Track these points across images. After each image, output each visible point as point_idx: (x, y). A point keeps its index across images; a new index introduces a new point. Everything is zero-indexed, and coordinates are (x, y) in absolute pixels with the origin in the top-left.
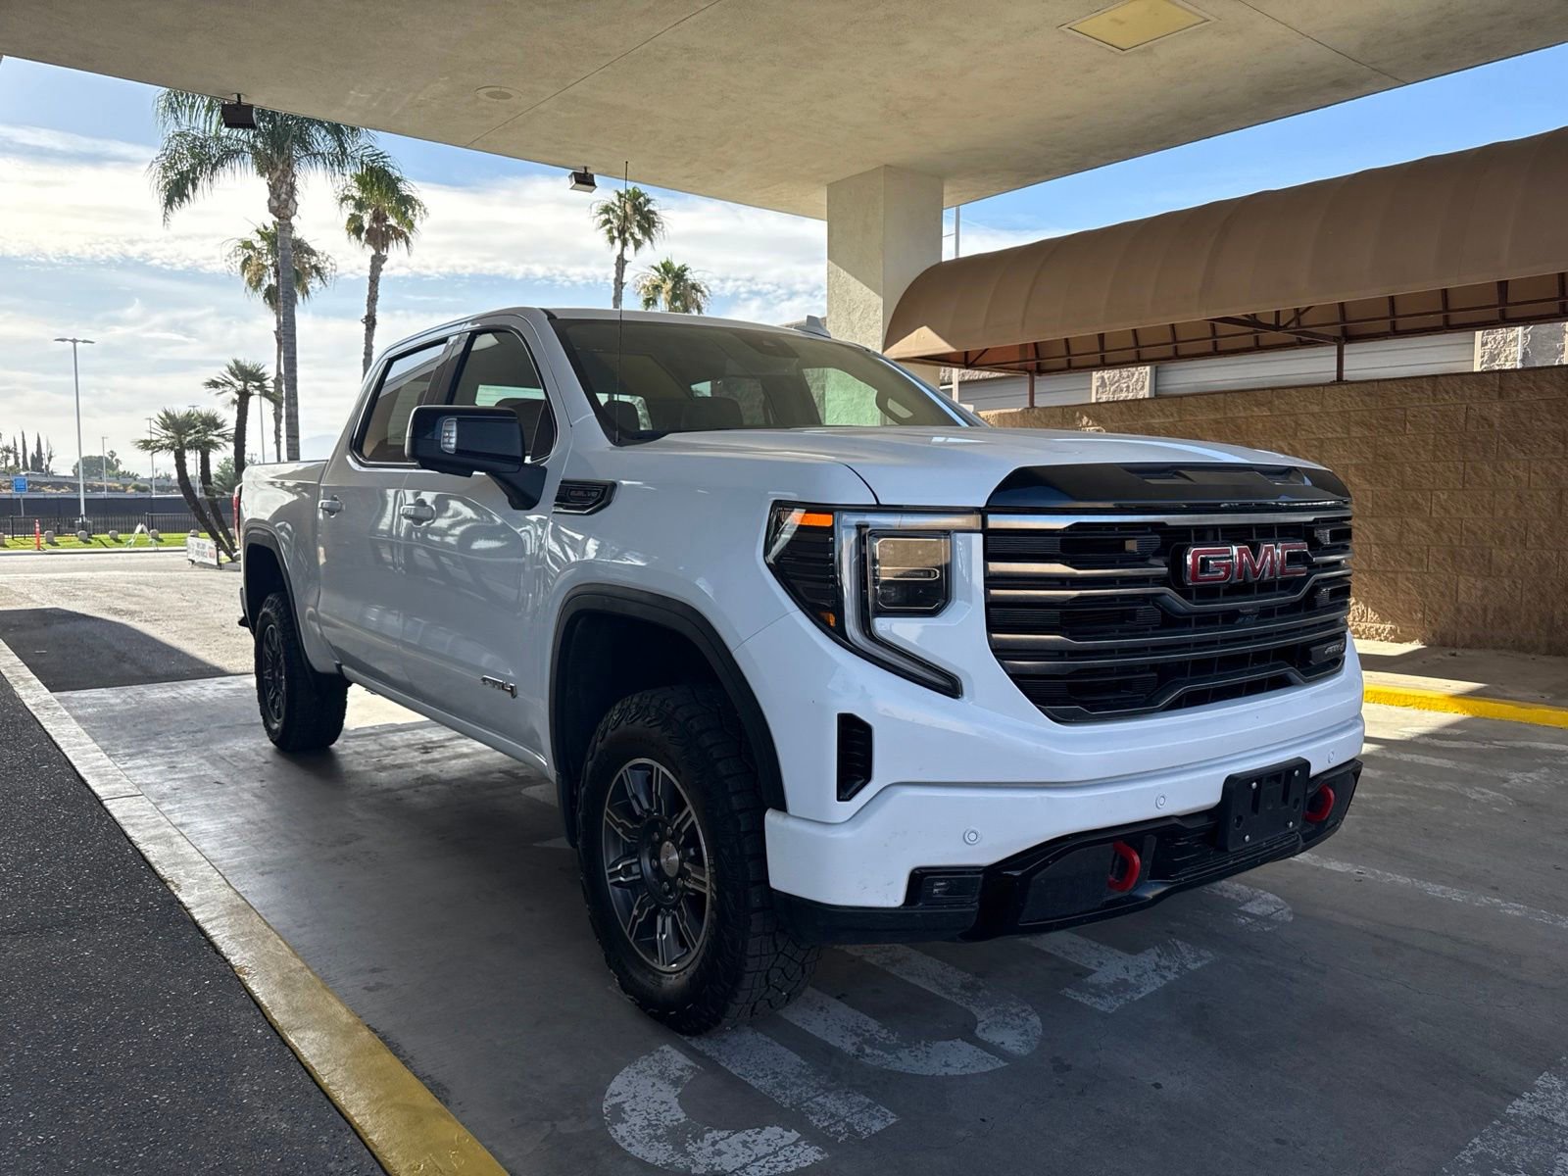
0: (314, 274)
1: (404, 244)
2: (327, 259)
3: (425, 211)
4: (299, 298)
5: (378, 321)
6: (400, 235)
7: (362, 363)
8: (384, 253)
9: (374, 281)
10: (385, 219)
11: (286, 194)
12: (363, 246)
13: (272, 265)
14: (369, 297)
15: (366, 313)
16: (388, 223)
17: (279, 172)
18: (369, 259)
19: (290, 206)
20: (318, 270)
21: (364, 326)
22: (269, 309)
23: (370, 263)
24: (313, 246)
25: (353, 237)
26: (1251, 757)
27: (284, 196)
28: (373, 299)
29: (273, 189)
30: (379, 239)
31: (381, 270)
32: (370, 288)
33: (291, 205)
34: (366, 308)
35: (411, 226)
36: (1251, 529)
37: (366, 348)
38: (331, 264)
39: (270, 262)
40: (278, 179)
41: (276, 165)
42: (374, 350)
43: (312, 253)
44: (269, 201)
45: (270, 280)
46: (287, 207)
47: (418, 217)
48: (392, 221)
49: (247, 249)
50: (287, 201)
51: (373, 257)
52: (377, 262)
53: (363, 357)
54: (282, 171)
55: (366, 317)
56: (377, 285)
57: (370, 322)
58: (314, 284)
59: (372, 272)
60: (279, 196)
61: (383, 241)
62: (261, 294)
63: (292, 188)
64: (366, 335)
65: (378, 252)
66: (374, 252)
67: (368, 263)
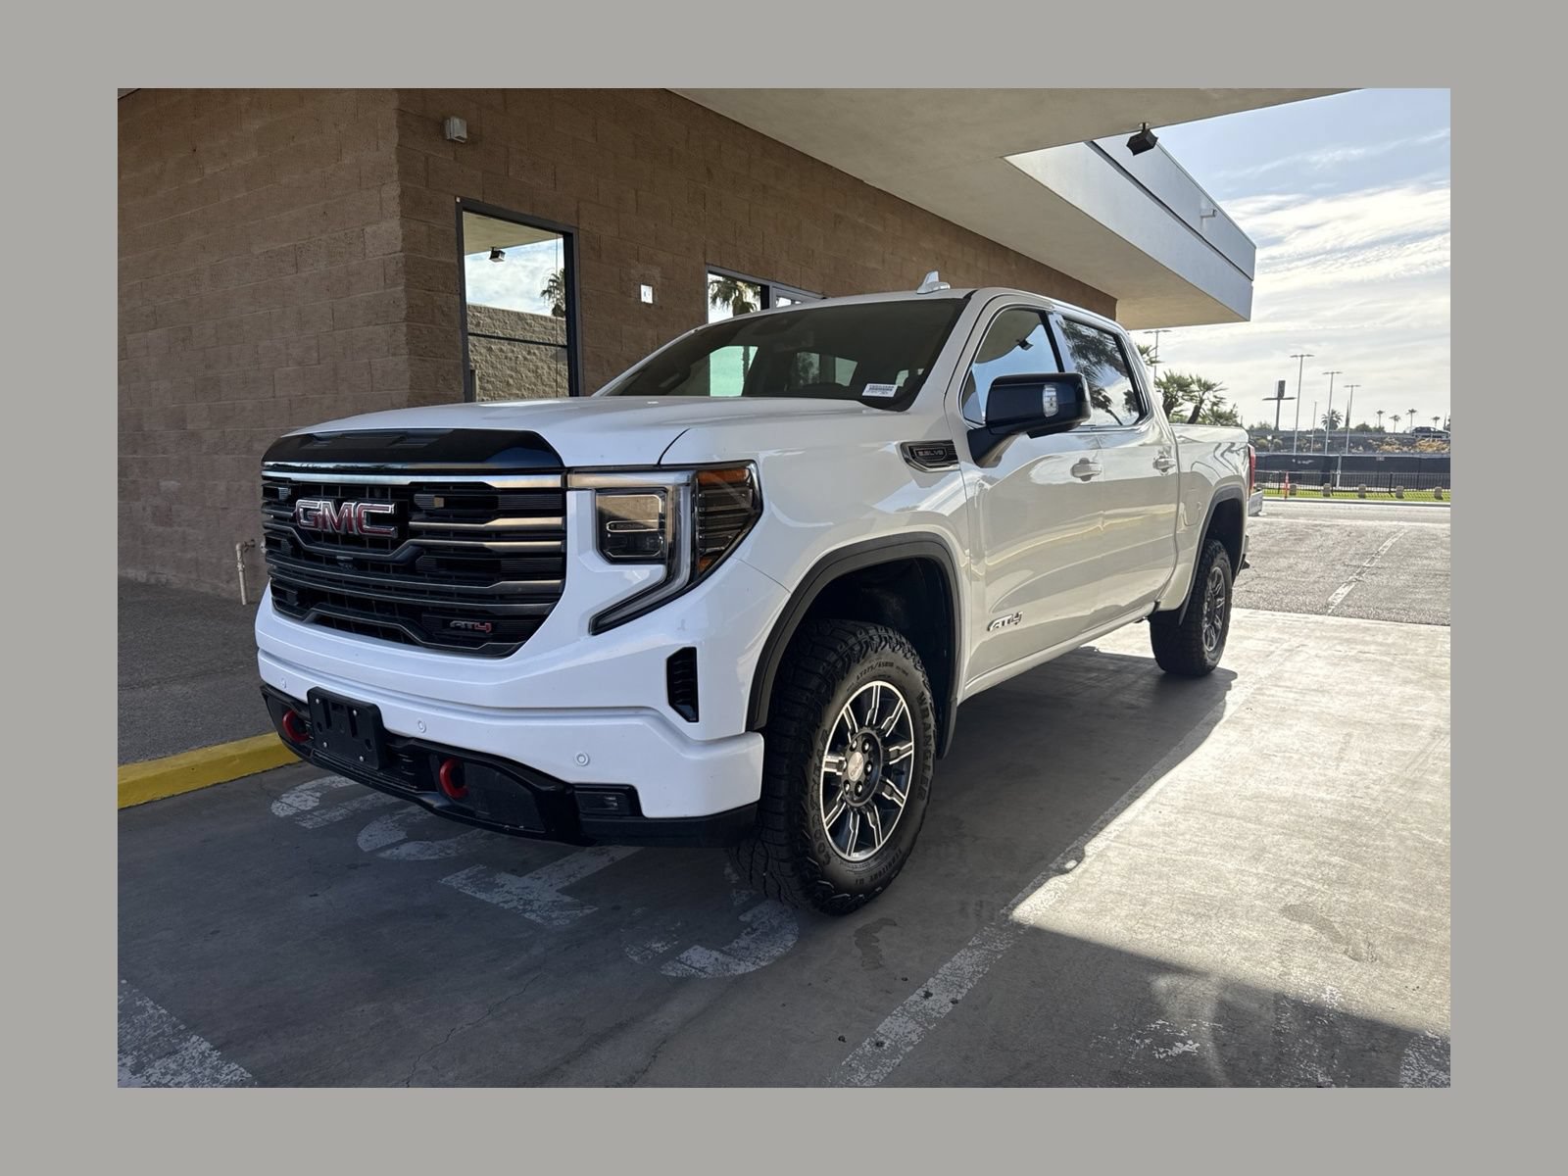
26: (346, 685)
36: (365, 489)
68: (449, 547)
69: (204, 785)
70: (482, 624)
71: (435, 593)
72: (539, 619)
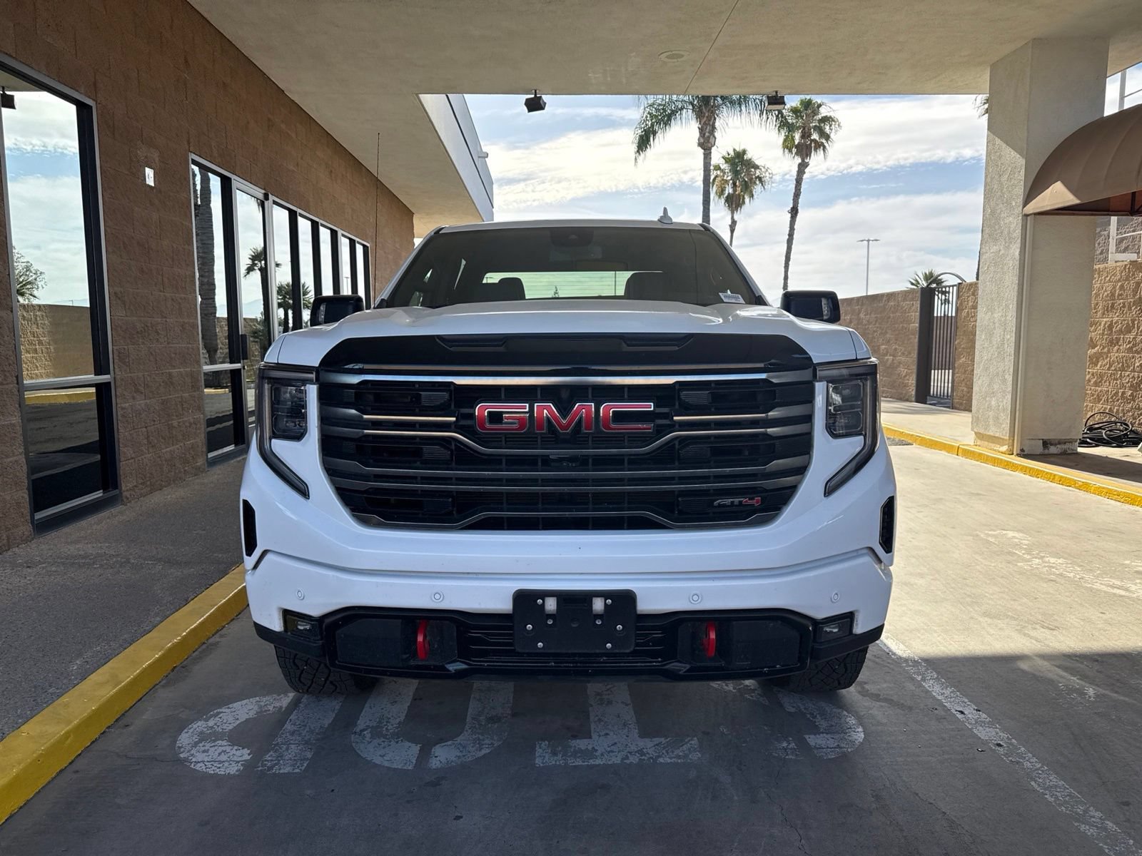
0: (758, 182)
1: (822, 152)
2: (767, 170)
3: (839, 125)
4: (747, 200)
5: (799, 211)
6: (819, 145)
7: (786, 242)
8: (806, 161)
9: (799, 181)
10: (810, 135)
11: (709, 133)
12: (794, 157)
13: (731, 179)
14: (794, 194)
15: (791, 206)
16: (812, 138)
17: (705, 119)
18: (797, 166)
19: (710, 140)
20: (760, 179)
21: (790, 215)
22: (727, 209)
23: (797, 169)
24: (757, 162)
25: (787, 151)
27: (707, 134)
28: (797, 195)
29: (701, 130)
30: (804, 151)
31: (805, 173)
32: (796, 187)
33: (712, 140)
34: (792, 202)
35: (828, 137)
37: (790, 231)
38: (769, 174)
39: (729, 178)
40: (705, 123)
41: (705, 113)
42: (795, 232)
43: (757, 167)
44: (699, 140)
45: (729, 190)
46: (708, 142)
47: (833, 131)
48: (815, 136)
49: (717, 170)
50: (709, 137)
51: (800, 165)
52: (802, 167)
53: (787, 237)
54: (707, 117)
55: (792, 208)
56: (801, 184)
57: (794, 212)
58: (757, 189)
59: (798, 175)
60: (704, 134)
61: (806, 151)
62: (723, 200)
63: (714, 128)
64: (791, 221)
65: (803, 160)
66: (800, 161)
67: (795, 169)
68: (708, 437)
69: (49, 779)
70: (752, 499)
71: (683, 479)
72: (793, 489)
